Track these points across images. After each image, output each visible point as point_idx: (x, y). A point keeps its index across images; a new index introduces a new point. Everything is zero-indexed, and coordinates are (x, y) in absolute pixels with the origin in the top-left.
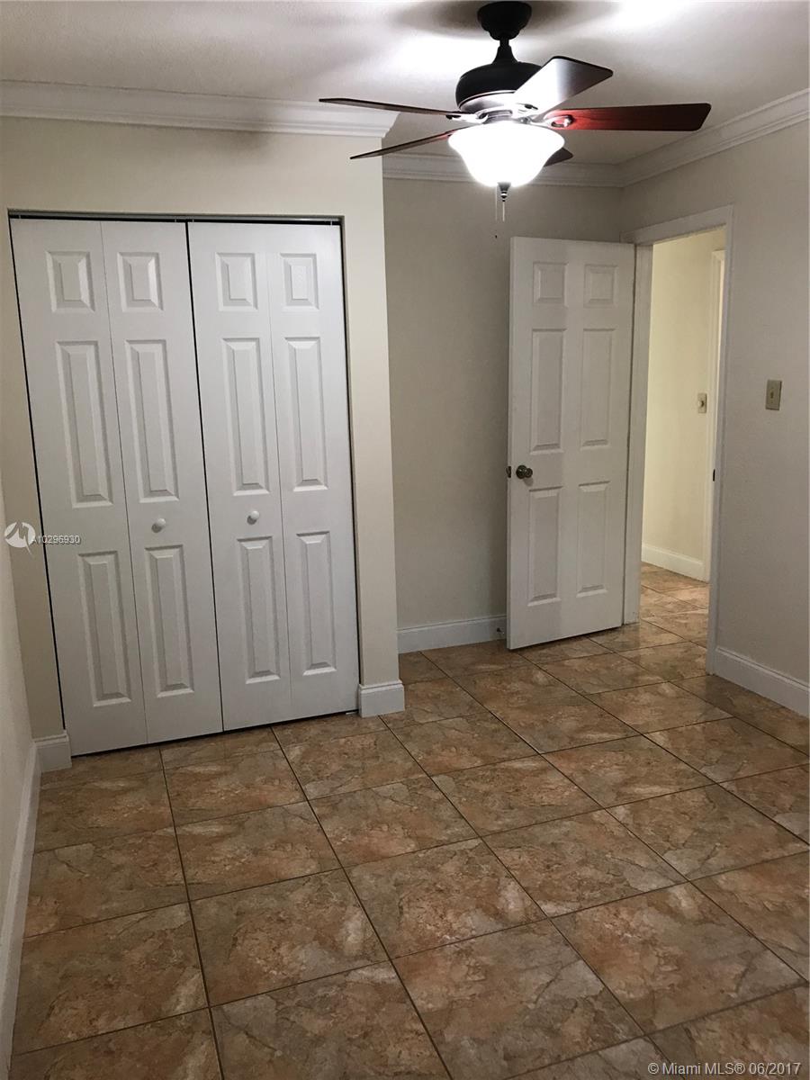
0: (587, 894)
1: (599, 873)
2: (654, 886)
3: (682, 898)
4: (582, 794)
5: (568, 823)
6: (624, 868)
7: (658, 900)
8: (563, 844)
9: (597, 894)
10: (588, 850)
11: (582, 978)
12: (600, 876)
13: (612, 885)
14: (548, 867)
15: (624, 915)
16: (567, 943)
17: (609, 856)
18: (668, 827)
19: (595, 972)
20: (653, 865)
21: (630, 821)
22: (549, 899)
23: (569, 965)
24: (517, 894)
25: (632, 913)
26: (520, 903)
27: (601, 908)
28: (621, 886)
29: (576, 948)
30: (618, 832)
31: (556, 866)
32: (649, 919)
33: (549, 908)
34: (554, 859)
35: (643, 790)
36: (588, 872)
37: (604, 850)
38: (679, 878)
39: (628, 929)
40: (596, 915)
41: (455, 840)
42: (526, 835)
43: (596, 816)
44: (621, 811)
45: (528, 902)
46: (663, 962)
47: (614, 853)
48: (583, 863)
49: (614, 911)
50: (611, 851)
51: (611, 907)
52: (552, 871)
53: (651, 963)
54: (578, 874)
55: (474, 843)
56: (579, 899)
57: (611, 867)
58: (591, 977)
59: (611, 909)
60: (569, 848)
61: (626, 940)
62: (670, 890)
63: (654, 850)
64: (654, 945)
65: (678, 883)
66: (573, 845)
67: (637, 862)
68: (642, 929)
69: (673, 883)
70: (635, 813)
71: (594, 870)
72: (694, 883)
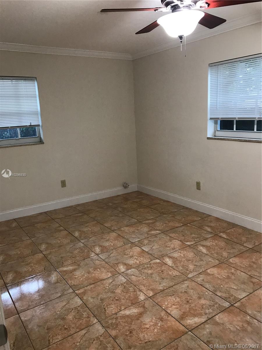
0: (149, 266)
1: (146, 272)
2: (130, 270)
3: (122, 268)
4: (160, 304)
5: (161, 288)
6: (139, 274)
7: (129, 267)
8: (160, 280)
9: (146, 266)
10: (151, 279)
11: (146, 249)
12: (146, 271)
13: (142, 269)
14: (162, 271)
15: (138, 262)
16: (151, 254)
17: (144, 278)
18: (124, 292)
19: (143, 250)
20: (130, 277)
21: (138, 293)
22: (159, 263)
23: (149, 250)
24: (168, 263)
25: (136, 263)
26: (166, 260)
27: (144, 263)
28: (139, 269)
29: (149, 254)
30: (142, 288)
31: (160, 272)
32: (131, 262)
33: (158, 261)
34: (161, 274)
35: (134, 311)
36: (150, 272)
37: (146, 279)
38: (122, 274)
39: (137, 259)
40: (146, 261)
41: (197, 276)
42: (174, 281)
43: (151, 294)
44: (142, 297)
45: (164, 261)
46: (129, 254)
47: (142, 279)
48: (152, 274)
49: (141, 262)
50: (144, 279)
51: (141, 263)
52: (161, 270)
53: (131, 253)
54: (152, 270)
55: (190, 276)
56: (151, 264)
57: (143, 274)
58: (144, 249)
59: (142, 263)
60: (158, 279)
61: (137, 257)
62: (125, 270)
63: (129, 282)
64: (131, 256)
65: (123, 272)
66: (157, 280)
67: (135, 277)
68: (133, 259)
69: (125, 272)
70: (136, 297)
71: (148, 272)
72: (117, 273)
